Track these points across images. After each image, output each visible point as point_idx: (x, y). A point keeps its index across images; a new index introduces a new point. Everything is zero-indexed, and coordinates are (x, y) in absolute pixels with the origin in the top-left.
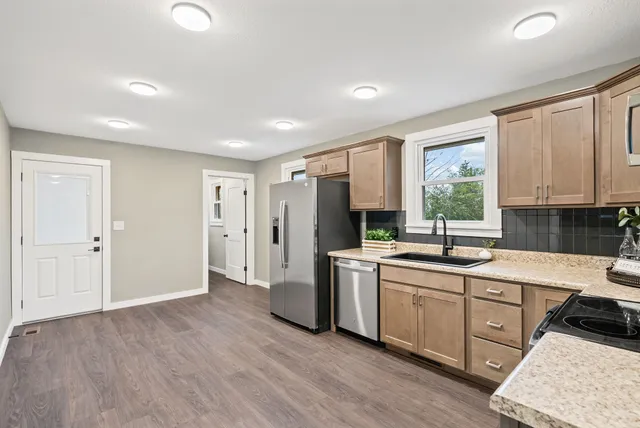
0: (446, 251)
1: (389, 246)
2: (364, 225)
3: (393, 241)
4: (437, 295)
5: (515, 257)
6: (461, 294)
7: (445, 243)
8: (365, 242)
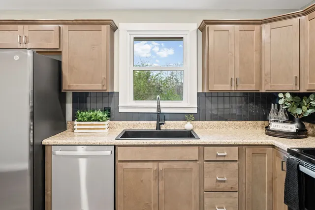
0: (158, 126)
1: (106, 126)
2: (69, 107)
3: (109, 121)
4: (175, 165)
5: (206, 126)
6: (196, 161)
7: (158, 120)
8: (78, 125)
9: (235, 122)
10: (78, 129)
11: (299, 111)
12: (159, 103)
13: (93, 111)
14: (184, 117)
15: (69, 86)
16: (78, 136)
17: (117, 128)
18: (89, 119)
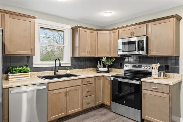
6: (80, 85)
7: (55, 70)
8: (11, 76)
9: (84, 69)
10: (11, 78)
11: (108, 64)
12: (60, 62)
13: (20, 67)
14: (66, 68)
15: (9, 52)
16: (11, 82)
17: (32, 76)
18: (20, 72)
